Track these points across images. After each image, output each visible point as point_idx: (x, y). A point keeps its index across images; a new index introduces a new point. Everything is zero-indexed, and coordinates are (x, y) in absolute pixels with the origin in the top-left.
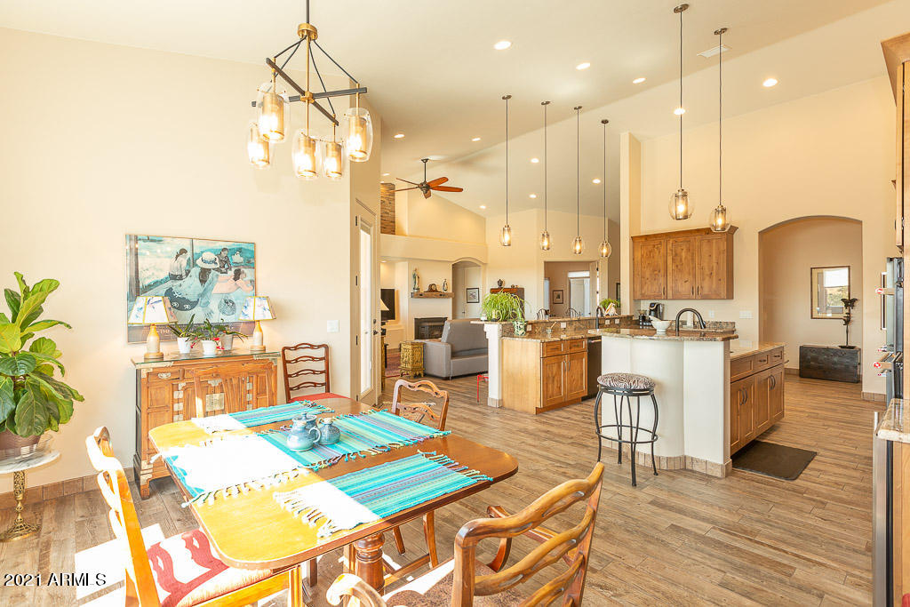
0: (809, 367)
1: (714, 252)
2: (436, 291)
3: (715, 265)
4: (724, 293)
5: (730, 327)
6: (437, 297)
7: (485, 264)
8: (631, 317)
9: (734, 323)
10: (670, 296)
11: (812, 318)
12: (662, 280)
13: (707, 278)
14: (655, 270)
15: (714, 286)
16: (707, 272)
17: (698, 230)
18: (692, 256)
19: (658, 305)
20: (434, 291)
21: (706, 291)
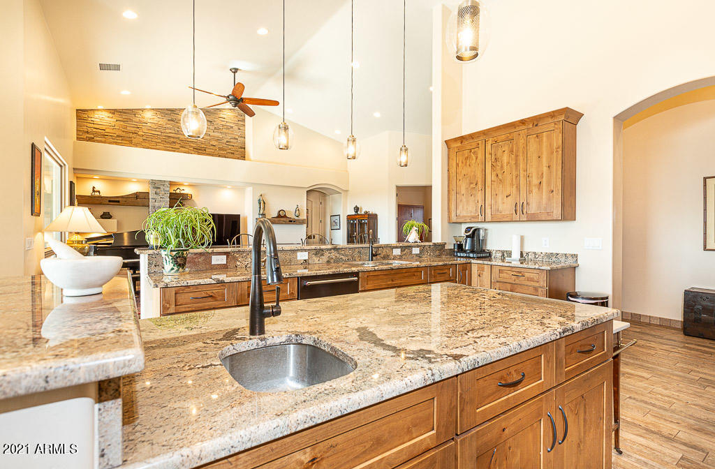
0: (697, 321)
1: (544, 149)
2: (285, 216)
3: (545, 169)
4: (557, 212)
5: (570, 262)
6: (286, 223)
7: (347, 191)
8: (443, 245)
9: (576, 256)
10: (489, 218)
11: (705, 249)
12: (480, 196)
13: (535, 190)
14: (472, 183)
15: (544, 201)
16: (535, 181)
17: (523, 122)
18: (516, 160)
19: (477, 230)
20: (282, 217)
21: (533, 209)
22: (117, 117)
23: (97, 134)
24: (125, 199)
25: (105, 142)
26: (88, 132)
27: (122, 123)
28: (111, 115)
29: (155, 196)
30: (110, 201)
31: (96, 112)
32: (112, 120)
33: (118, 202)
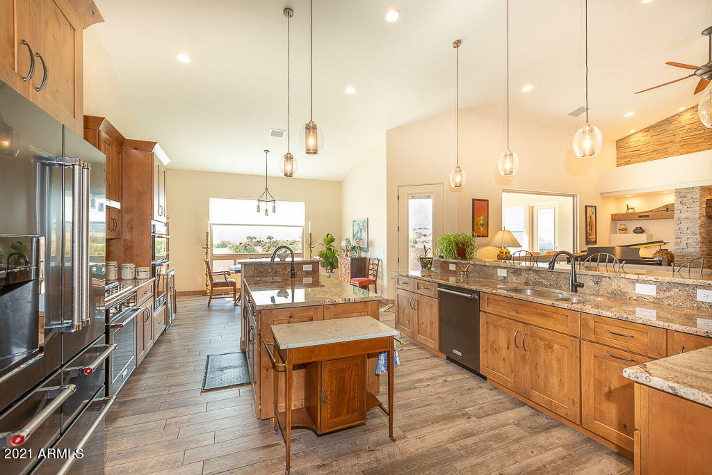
22: (652, 133)
23: (633, 156)
24: (654, 213)
25: (640, 162)
26: (625, 157)
27: (656, 137)
28: (645, 134)
29: (680, 207)
30: (640, 217)
31: (633, 137)
32: (647, 138)
33: (648, 216)
